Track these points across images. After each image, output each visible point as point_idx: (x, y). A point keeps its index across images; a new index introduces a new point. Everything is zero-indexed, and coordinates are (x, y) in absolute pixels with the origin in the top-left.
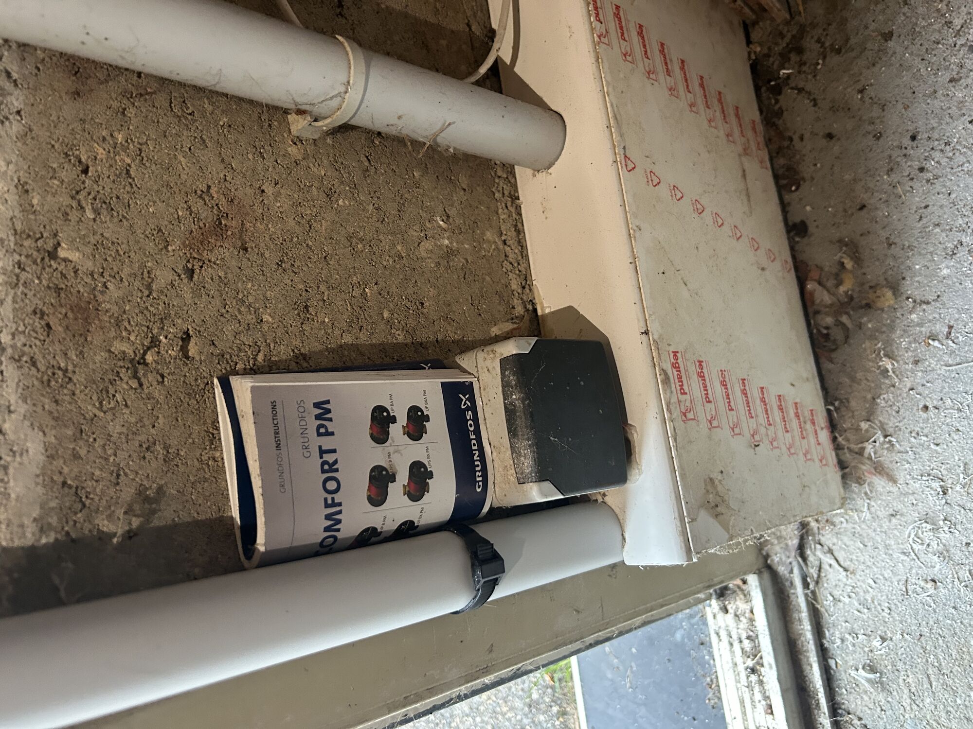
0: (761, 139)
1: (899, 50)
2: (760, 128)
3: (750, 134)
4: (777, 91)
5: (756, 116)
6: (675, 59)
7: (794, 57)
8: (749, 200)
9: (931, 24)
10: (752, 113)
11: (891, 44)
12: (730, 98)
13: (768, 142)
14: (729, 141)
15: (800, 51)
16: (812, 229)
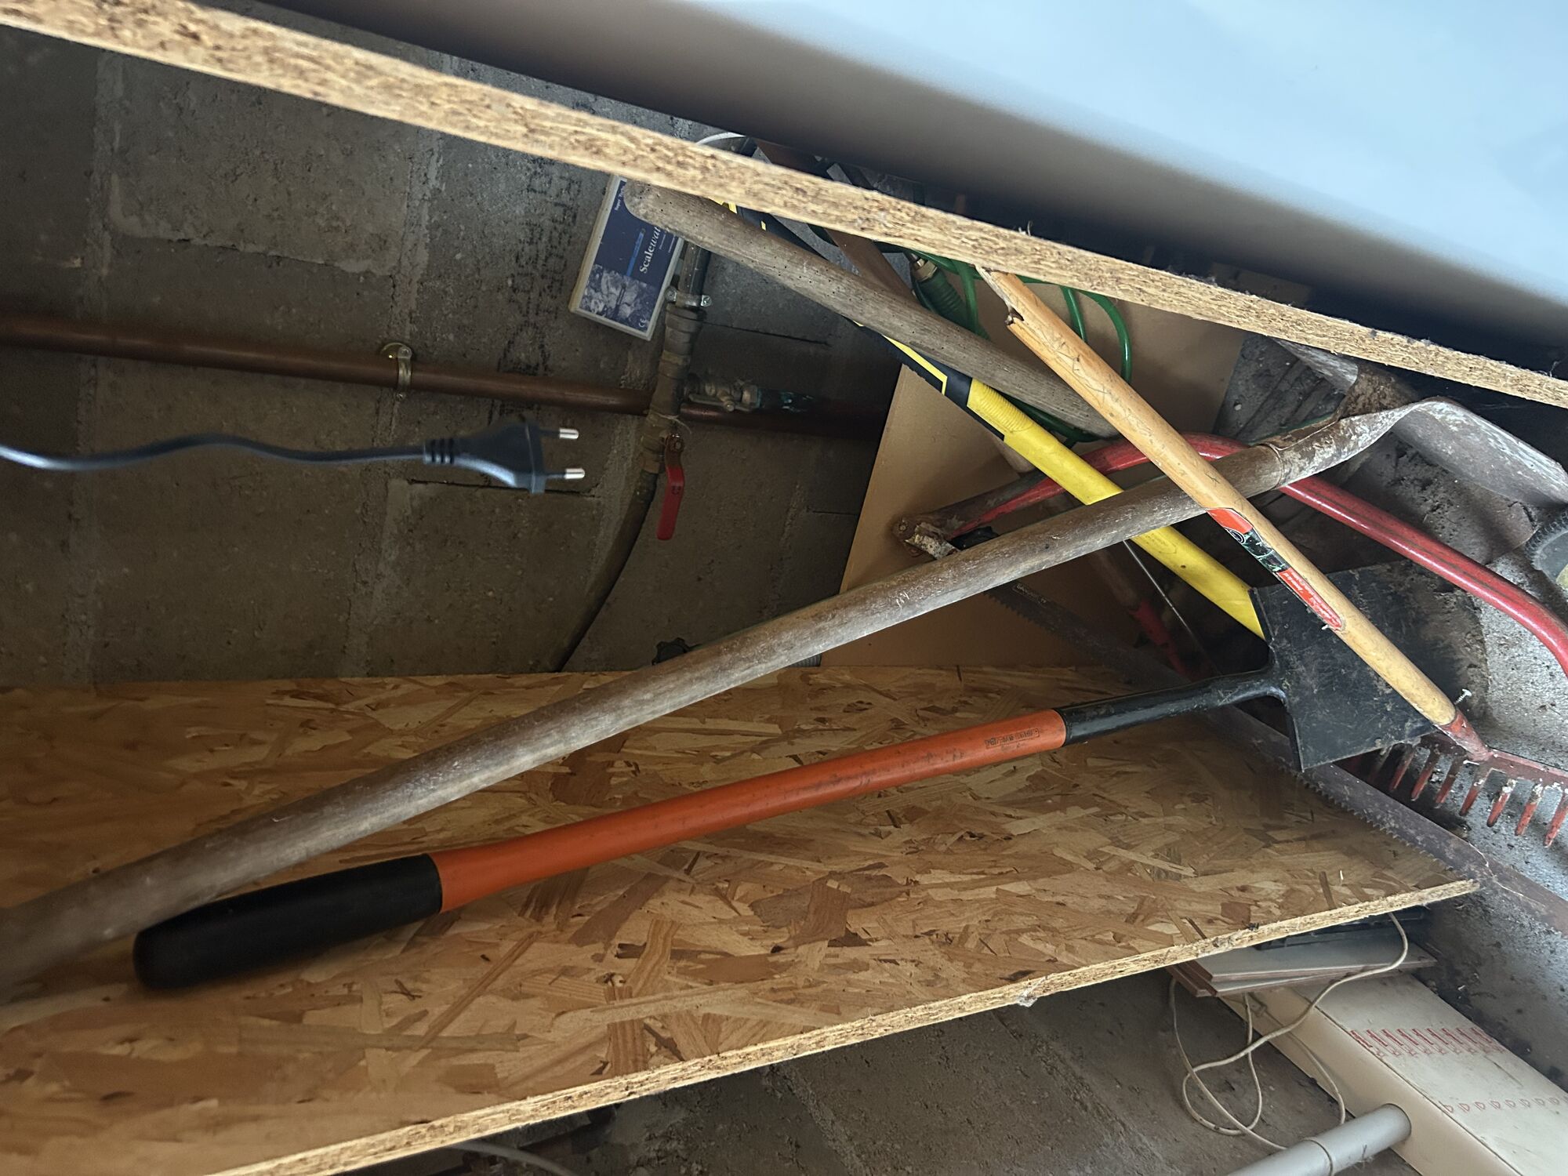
0: (1486, 1036)
1: (1511, 949)
2: (1478, 1029)
3: (1478, 1039)
4: (1466, 1001)
5: (1470, 1024)
6: (1411, 1033)
7: (1459, 979)
8: (1513, 1079)
9: (1513, 930)
10: (1468, 1025)
11: (1503, 948)
12: (1451, 1029)
13: (1490, 1034)
14: (1472, 1053)
15: (1458, 973)
16: (1561, 1068)
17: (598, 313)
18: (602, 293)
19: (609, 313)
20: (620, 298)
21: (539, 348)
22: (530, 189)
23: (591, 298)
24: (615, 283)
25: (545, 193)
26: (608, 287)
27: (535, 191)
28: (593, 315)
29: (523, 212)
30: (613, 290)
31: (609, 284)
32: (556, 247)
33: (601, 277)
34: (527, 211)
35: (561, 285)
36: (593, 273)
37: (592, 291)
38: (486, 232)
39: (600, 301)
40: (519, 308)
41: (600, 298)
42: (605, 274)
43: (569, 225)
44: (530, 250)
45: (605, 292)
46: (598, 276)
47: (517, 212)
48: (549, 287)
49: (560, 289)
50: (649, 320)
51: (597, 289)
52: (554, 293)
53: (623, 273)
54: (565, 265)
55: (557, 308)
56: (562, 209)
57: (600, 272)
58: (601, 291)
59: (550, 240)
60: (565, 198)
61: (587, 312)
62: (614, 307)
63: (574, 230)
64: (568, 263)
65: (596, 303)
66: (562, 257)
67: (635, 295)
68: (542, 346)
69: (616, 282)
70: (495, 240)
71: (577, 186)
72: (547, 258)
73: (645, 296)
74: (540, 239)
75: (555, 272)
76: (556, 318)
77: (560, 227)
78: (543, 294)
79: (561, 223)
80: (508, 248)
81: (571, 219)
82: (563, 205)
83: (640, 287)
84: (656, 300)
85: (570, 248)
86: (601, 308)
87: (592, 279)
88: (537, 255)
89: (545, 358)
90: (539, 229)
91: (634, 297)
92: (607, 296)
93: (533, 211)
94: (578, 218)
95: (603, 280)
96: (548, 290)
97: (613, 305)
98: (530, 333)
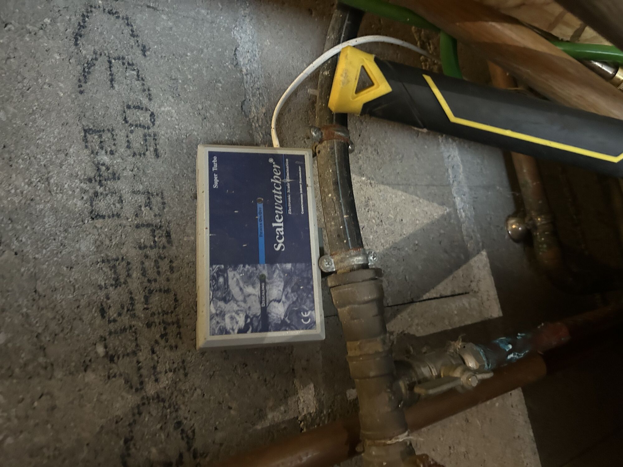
17: (241, 331)
18: (236, 301)
19: (256, 324)
20: (263, 297)
21: (175, 428)
22: (95, 216)
23: (221, 314)
24: (248, 279)
25: (118, 216)
26: (241, 289)
27: (103, 217)
28: (235, 338)
29: (93, 248)
30: (249, 290)
31: (241, 284)
32: (155, 280)
33: (226, 280)
34: (99, 245)
35: (179, 327)
36: (214, 279)
37: (221, 304)
38: (40, 290)
39: (237, 313)
40: (127, 382)
41: (235, 307)
42: (231, 274)
43: (164, 247)
44: (119, 294)
45: (240, 298)
46: (221, 280)
47: (83, 249)
48: (162, 336)
49: (179, 333)
50: (312, 309)
51: (227, 298)
52: (172, 342)
53: (254, 261)
54: (176, 300)
55: (183, 362)
56: (148, 230)
57: (222, 273)
58: (233, 299)
59: (144, 272)
60: (147, 215)
61: (225, 337)
62: (259, 312)
63: (173, 251)
64: (179, 297)
65: (232, 318)
66: (167, 291)
67: (283, 284)
68: (179, 424)
69: (250, 277)
70: (59, 297)
71: (159, 199)
72: (146, 299)
73: (295, 279)
74: (129, 275)
75: (165, 313)
76: (186, 375)
77: (152, 253)
78: (156, 349)
79: (151, 247)
80: (83, 303)
81: (164, 240)
82: (148, 225)
83: (284, 271)
84: (310, 279)
85: (175, 275)
86: (241, 321)
87: (215, 287)
88: (132, 299)
89: (189, 440)
90: (124, 263)
91: (281, 288)
92: (245, 301)
93: (107, 242)
94: (173, 236)
95: (232, 283)
96: (162, 342)
97: (256, 309)
98: (154, 413)
